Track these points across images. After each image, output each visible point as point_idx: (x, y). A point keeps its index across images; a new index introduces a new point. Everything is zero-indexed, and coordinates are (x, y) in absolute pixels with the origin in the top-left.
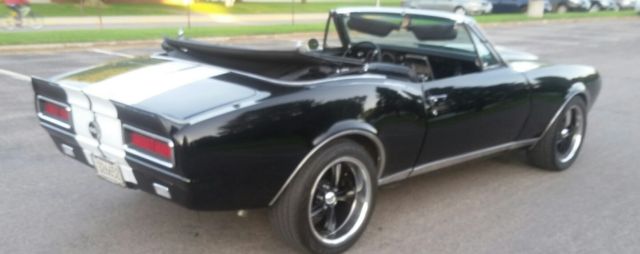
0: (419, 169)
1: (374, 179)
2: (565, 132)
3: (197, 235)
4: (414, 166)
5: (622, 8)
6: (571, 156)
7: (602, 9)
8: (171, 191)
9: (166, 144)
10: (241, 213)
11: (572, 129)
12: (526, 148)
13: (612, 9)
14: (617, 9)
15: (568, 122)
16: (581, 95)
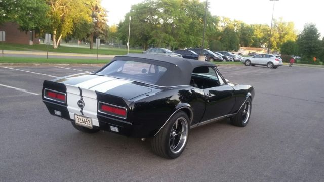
0: (202, 123)
1: (189, 126)
2: (244, 111)
3: (126, 148)
4: (200, 122)
5: (235, 61)
6: (246, 120)
7: (227, 60)
8: (119, 129)
9: (125, 110)
10: (143, 139)
11: (246, 110)
12: (230, 117)
13: (232, 61)
14: (233, 60)
15: (245, 108)
16: (250, 97)
